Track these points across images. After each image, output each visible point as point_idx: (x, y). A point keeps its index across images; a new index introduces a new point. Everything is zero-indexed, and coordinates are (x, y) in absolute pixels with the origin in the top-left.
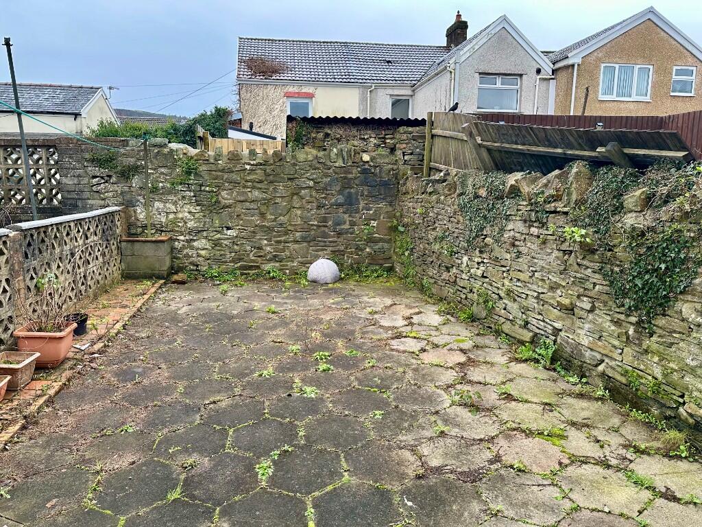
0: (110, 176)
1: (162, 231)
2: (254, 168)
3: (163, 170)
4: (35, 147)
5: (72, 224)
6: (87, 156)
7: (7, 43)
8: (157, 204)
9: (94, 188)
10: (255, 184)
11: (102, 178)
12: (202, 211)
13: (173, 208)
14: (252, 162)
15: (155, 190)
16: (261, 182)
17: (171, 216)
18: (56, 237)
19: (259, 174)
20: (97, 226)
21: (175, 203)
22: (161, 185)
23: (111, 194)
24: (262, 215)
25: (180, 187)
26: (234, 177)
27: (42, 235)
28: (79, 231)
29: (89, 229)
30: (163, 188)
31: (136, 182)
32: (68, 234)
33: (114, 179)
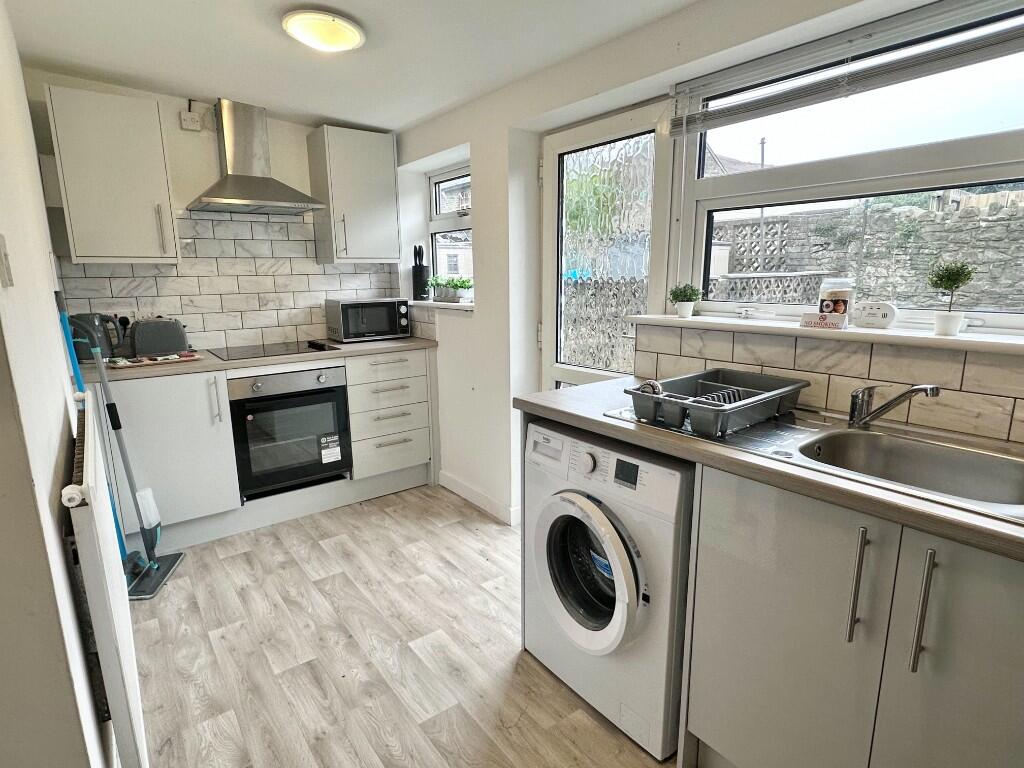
0: (829, 244)
1: (869, 295)
2: (991, 224)
3: (880, 235)
4: (774, 223)
5: (773, 280)
6: (812, 227)
7: (763, 143)
8: (869, 269)
9: (813, 255)
10: (991, 243)
11: (822, 245)
12: (916, 275)
13: (884, 272)
14: (990, 218)
15: (869, 255)
16: (1000, 240)
17: (881, 281)
18: (756, 287)
19: (999, 231)
20: (799, 285)
21: (888, 268)
22: (876, 249)
23: (826, 260)
24: (994, 279)
25: (896, 251)
26: (963, 236)
27: (745, 284)
28: (778, 286)
29: (789, 286)
30: (879, 252)
31: (852, 248)
32: (767, 287)
33: (831, 247)
